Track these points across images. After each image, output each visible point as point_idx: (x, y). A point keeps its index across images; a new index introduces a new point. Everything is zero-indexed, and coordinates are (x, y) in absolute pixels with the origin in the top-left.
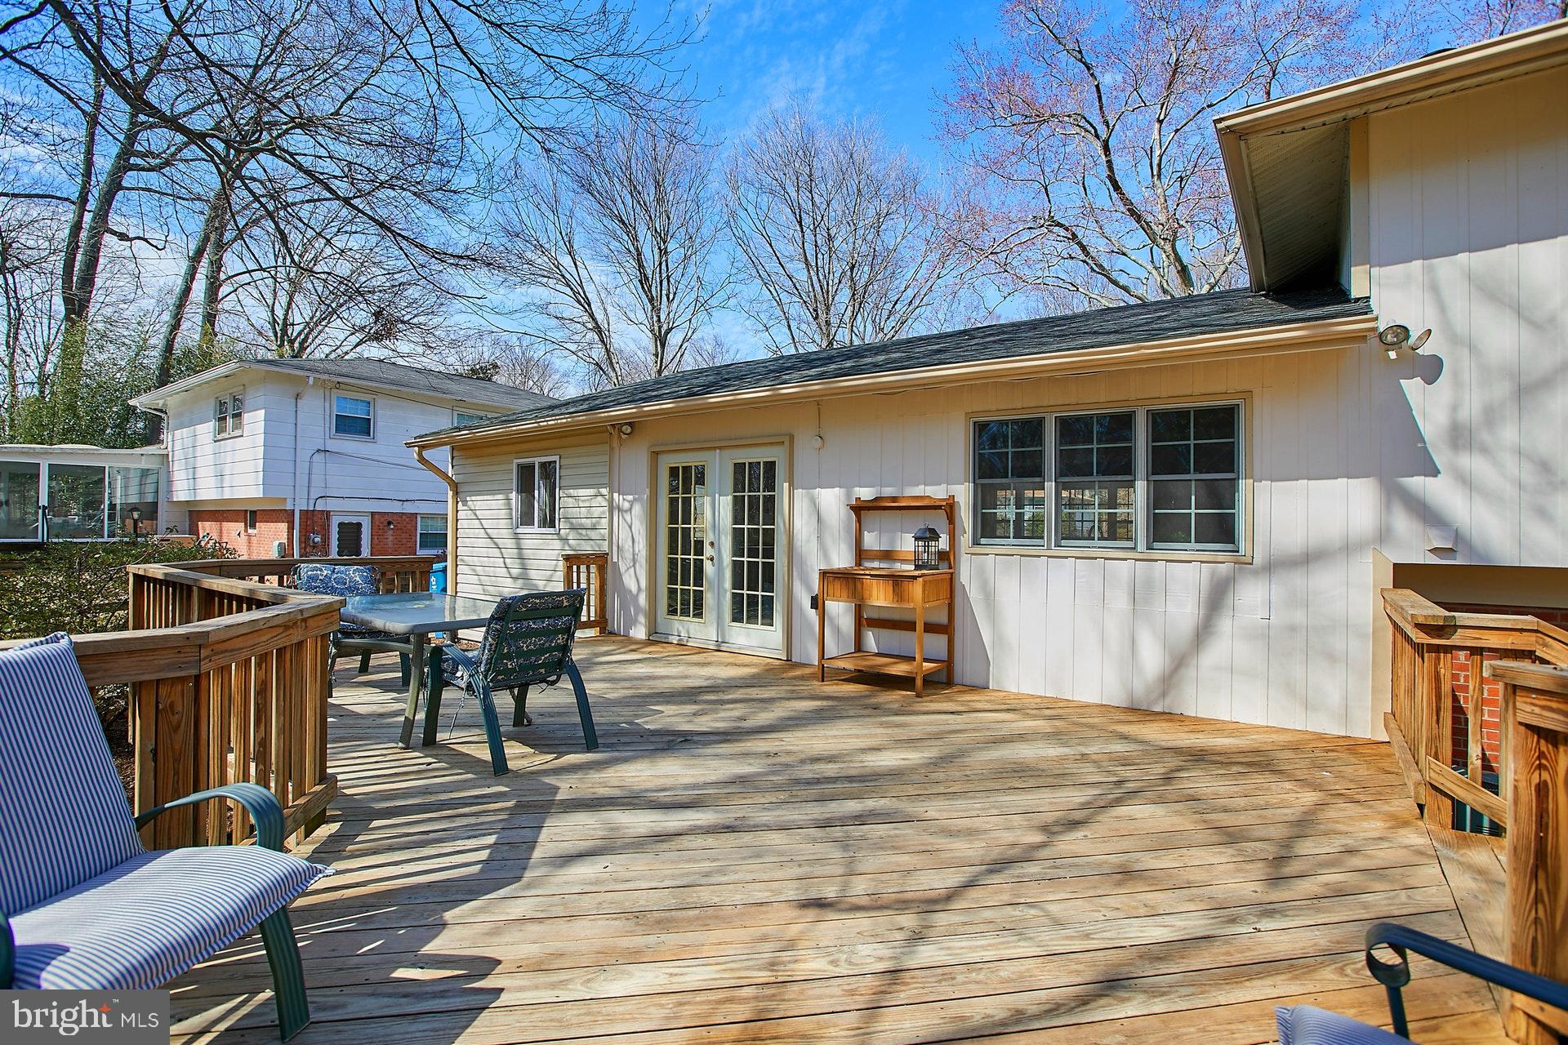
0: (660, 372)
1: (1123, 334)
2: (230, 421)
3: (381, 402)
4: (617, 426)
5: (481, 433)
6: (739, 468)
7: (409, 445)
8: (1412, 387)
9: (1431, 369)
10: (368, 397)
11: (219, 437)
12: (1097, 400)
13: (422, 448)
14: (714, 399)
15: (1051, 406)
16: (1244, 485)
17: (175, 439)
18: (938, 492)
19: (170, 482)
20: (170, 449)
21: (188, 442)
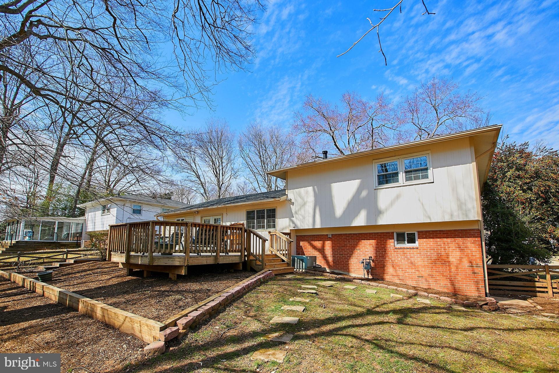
0: (219, 196)
1: (256, 199)
2: (106, 211)
3: (144, 206)
4: (195, 212)
5: (170, 213)
6: (215, 219)
7: (155, 216)
8: (291, 206)
9: (293, 204)
10: (140, 205)
11: (103, 214)
12: (260, 208)
13: (157, 216)
14: (209, 208)
15: (256, 208)
16: (276, 219)
17: (89, 216)
18: (242, 222)
19: (86, 227)
20: (87, 218)
21: (93, 216)
